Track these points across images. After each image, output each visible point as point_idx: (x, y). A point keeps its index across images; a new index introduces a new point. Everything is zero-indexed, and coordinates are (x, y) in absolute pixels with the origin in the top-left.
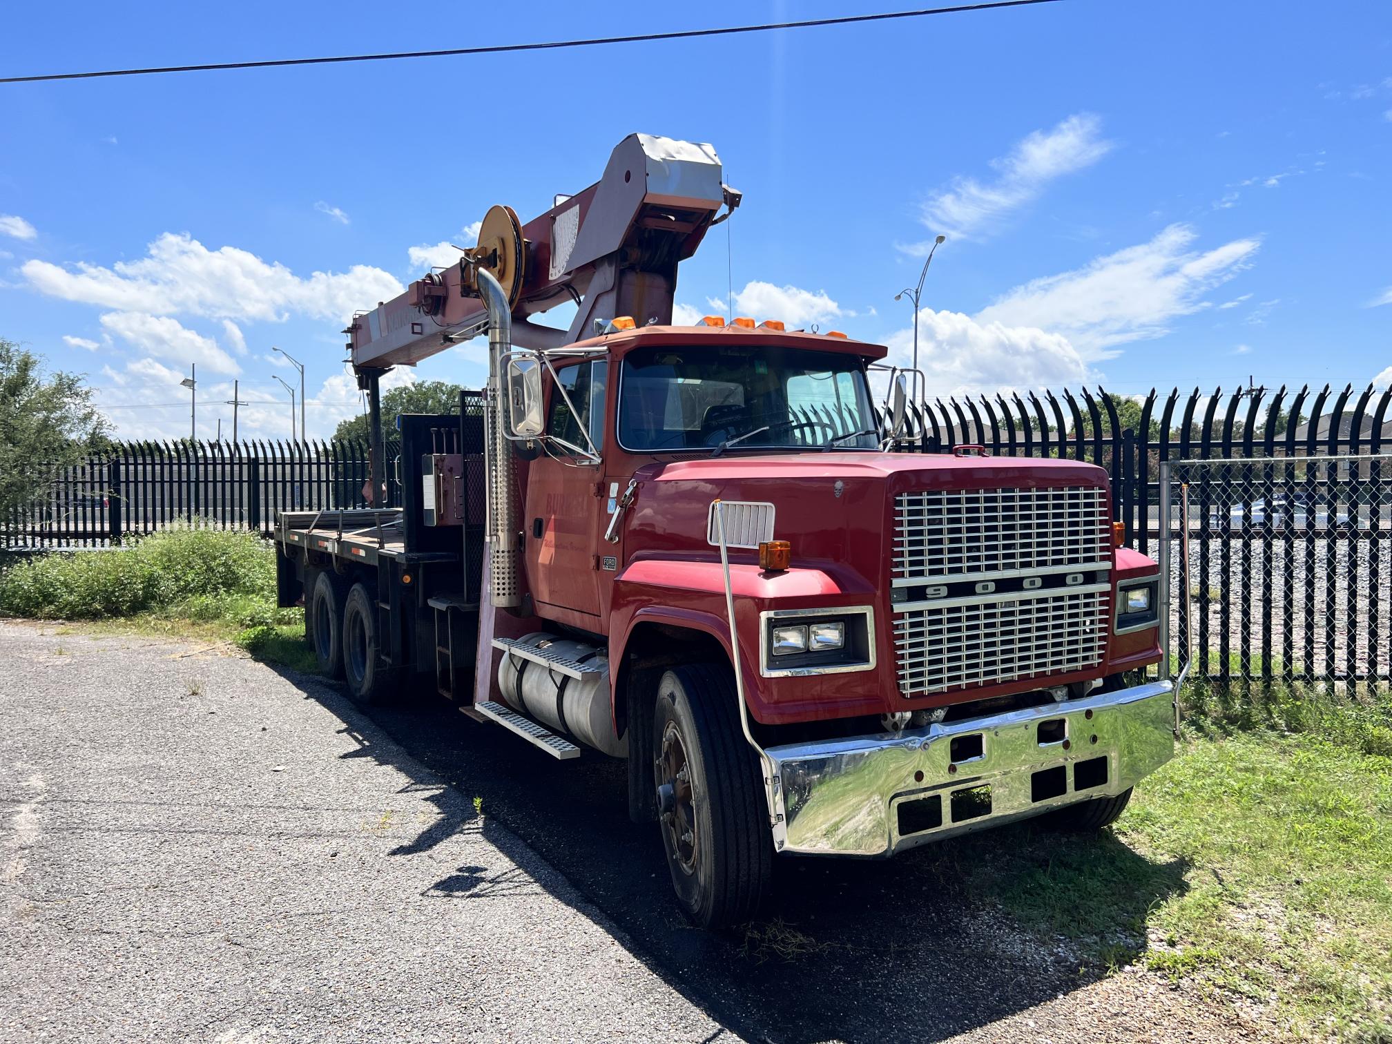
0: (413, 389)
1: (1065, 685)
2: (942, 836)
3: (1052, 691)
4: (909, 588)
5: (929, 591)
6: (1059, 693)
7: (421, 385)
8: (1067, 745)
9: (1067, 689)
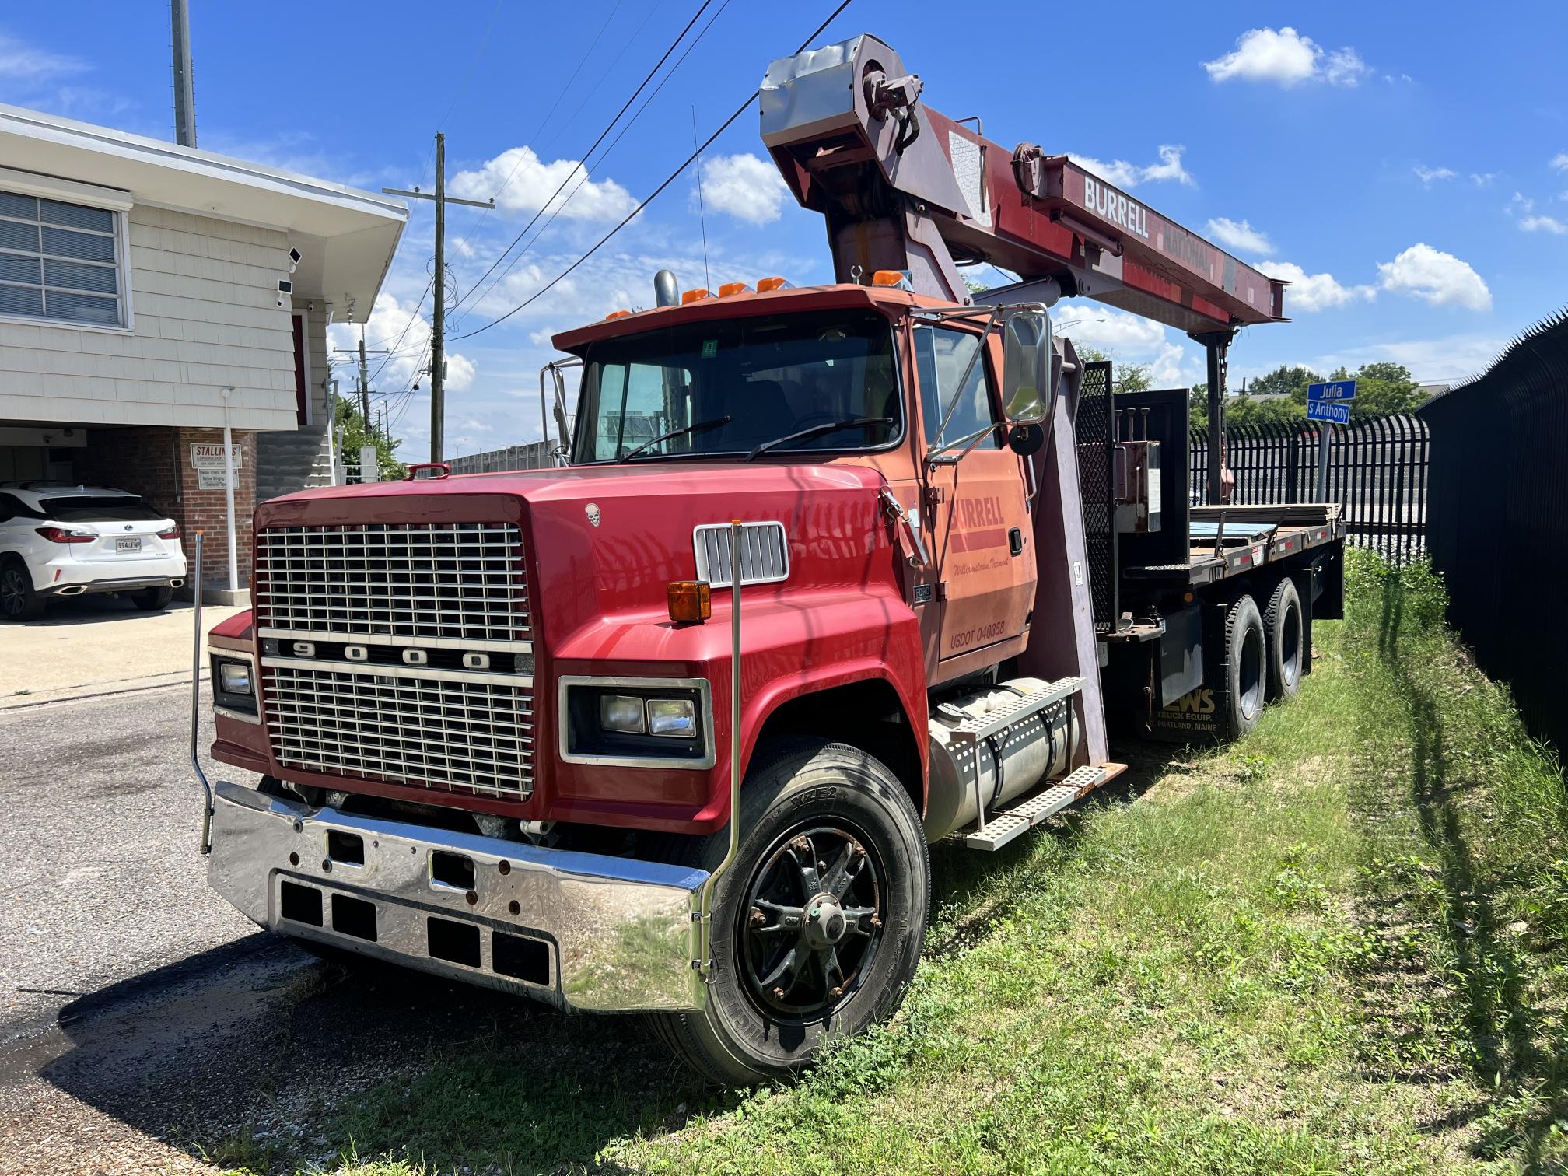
2: (319, 939)
3: (477, 818)
4: (278, 640)
5: (296, 647)
8: (472, 898)
9: (501, 822)
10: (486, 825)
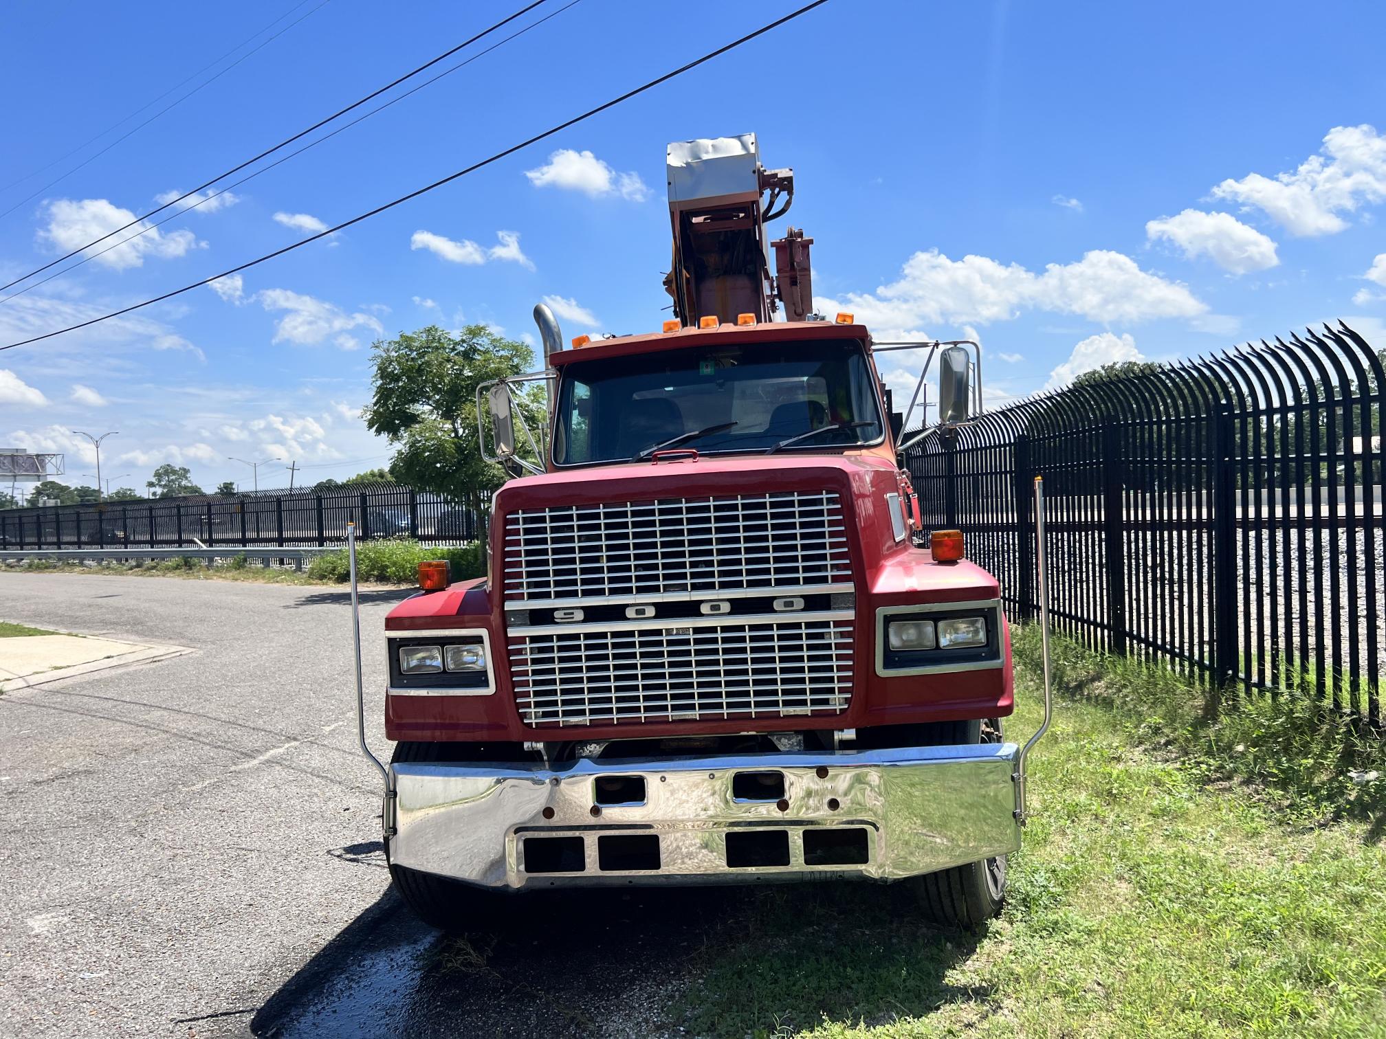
0: (1103, 372)
1: (797, 732)
2: (584, 883)
3: (774, 739)
4: (531, 611)
5: (557, 614)
6: (784, 741)
7: (1112, 368)
8: (783, 806)
9: (801, 737)
10: (784, 744)
